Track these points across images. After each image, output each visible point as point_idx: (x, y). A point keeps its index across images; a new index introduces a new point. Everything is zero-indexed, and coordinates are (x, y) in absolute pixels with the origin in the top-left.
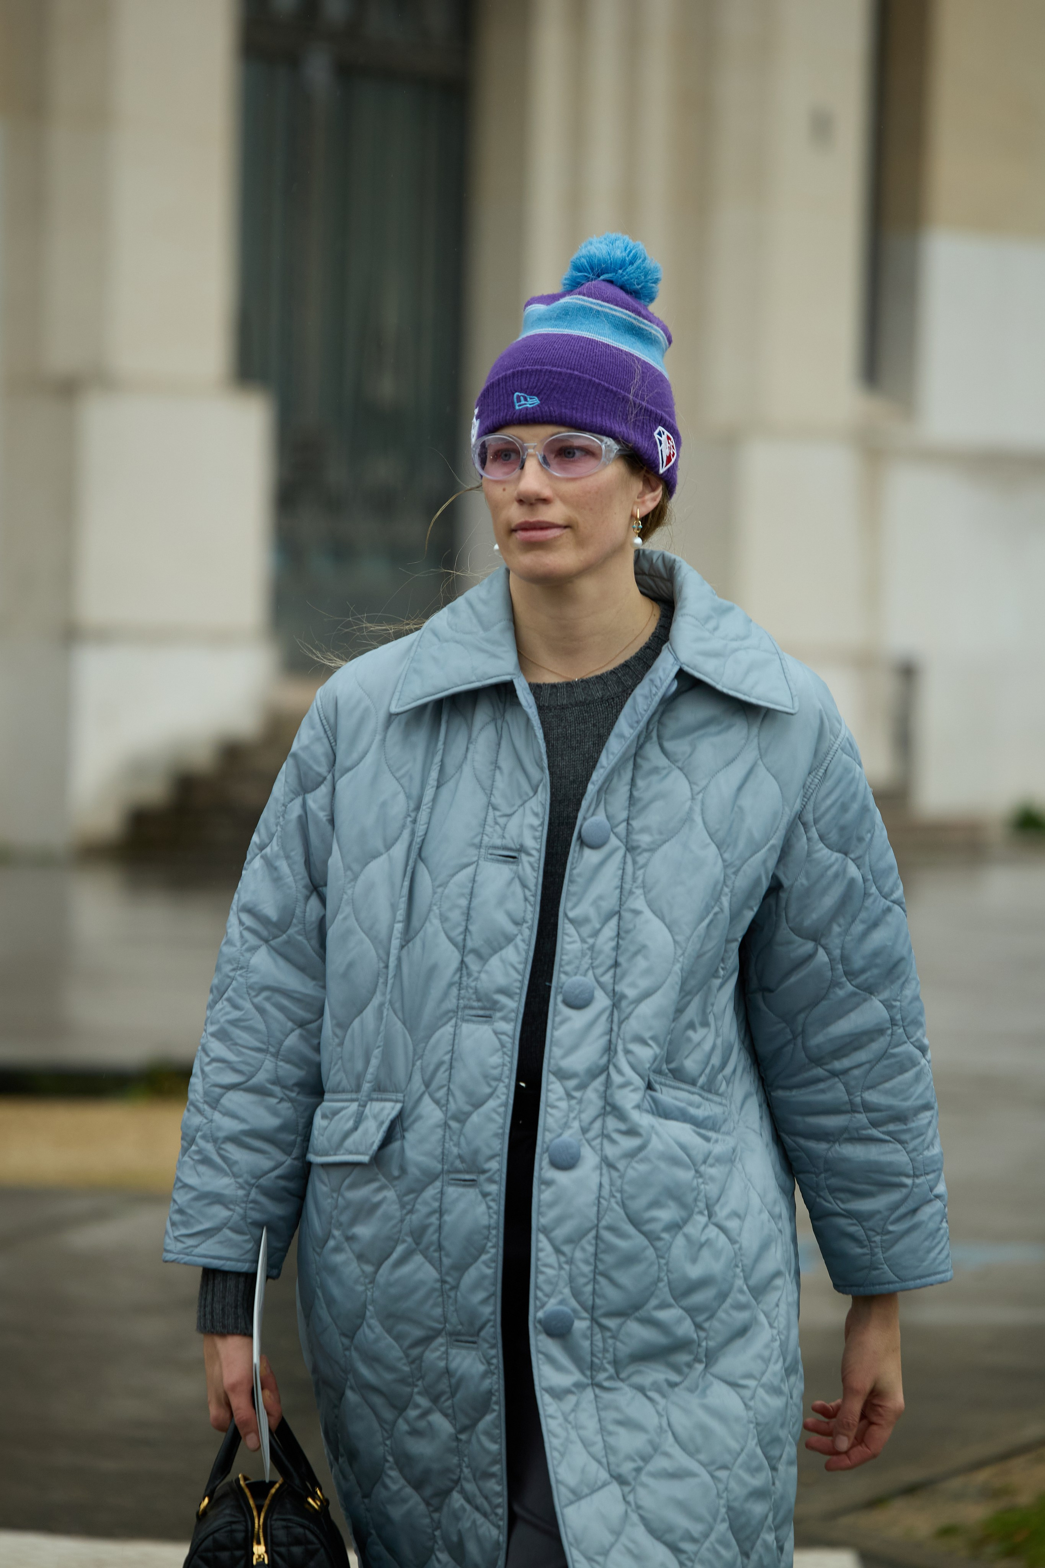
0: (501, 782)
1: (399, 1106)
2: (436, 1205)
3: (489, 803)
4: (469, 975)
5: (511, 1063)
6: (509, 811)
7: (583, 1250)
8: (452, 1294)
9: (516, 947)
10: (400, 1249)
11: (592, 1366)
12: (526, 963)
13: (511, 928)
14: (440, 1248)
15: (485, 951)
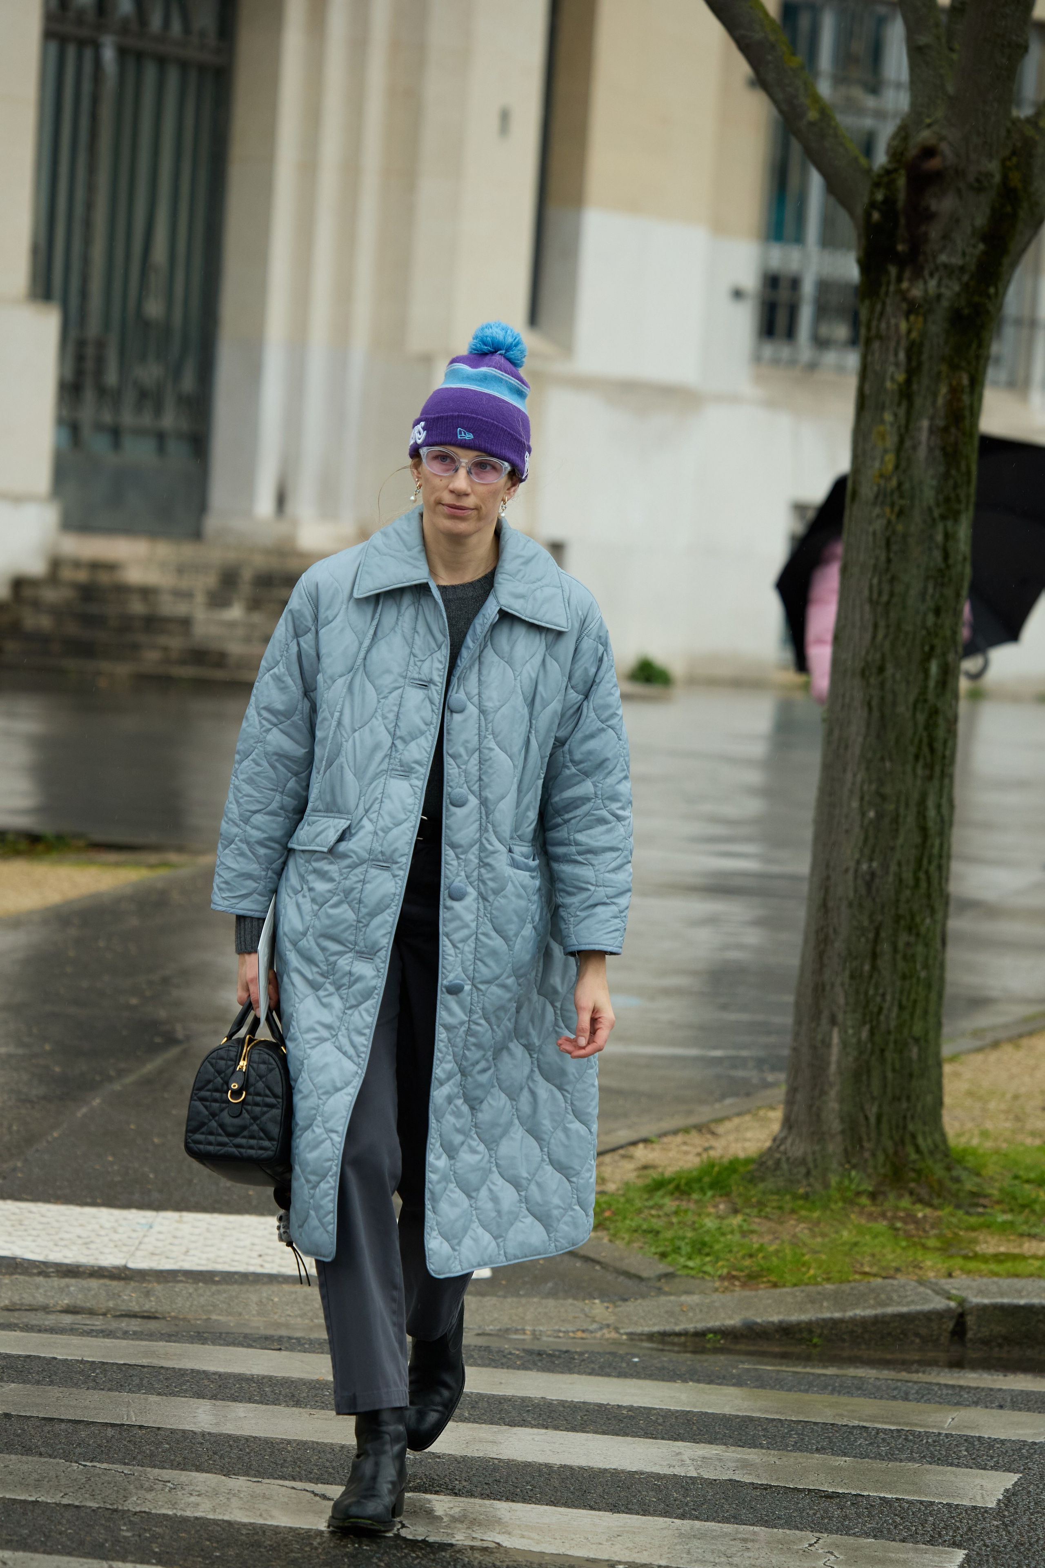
0: (418, 641)
1: (349, 822)
2: (362, 877)
3: (411, 652)
4: (397, 751)
5: (420, 803)
6: (423, 658)
7: (469, 946)
8: (364, 929)
9: (426, 738)
10: (335, 899)
11: (471, 1011)
12: (432, 748)
13: (424, 727)
14: (360, 902)
15: (408, 738)
